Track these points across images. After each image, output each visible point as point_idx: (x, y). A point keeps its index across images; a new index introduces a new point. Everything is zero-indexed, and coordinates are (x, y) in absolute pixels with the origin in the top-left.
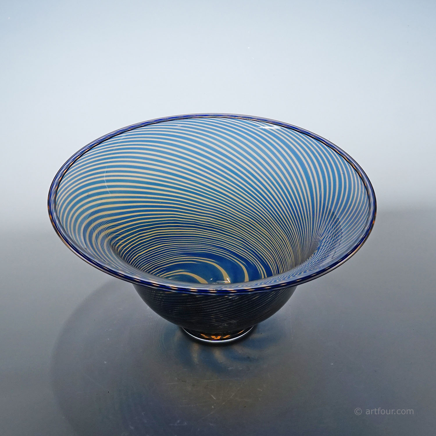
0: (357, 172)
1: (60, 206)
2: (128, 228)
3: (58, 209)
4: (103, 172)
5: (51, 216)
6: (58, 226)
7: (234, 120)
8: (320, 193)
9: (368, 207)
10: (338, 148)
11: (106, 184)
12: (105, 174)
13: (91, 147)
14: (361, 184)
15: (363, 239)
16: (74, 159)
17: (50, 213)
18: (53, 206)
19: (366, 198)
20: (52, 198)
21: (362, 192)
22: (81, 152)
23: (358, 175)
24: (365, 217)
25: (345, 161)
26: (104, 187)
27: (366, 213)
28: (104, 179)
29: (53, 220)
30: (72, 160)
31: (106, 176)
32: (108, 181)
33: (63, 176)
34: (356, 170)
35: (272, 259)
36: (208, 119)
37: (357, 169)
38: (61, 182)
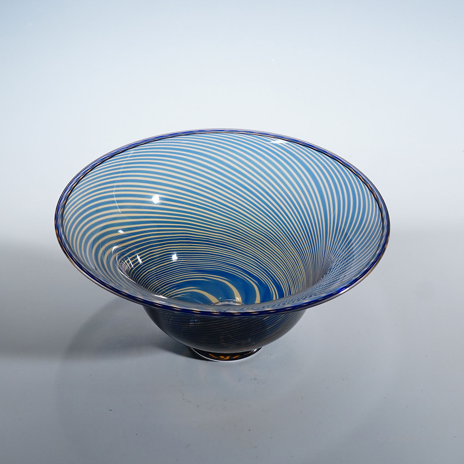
0: (372, 193)
1: (67, 221)
2: (137, 244)
3: (64, 224)
4: (113, 187)
5: (57, 231)
6: (63, 242)
7: (249, 136)
8: (334, 214)
9: (381, 230)
10: (354, 168)
11: (115, 199)
12: (114, 189)
13: (103, 161)
14: (376, 206)
15: (374, 263)
16: (85, 173)
17: (57, 227)
18: (59, 221)
19: (380, 221)
20: (60, 212)
21: (376, 214)
22: (92, 166)
23: (373, 196)
24: (377, 241)
25: (361, 182)
26: (113, 202)
27: (379, 236)
28: (114, 193)
29: (59, 236)
30: (82, 174)
31: (116, 191)
32: (117, 196)
33: (72, 190)
34: (371, 191)
35: (284, 279)
36: (223, 134)
37: (373, 190)
38: (70, 196)
